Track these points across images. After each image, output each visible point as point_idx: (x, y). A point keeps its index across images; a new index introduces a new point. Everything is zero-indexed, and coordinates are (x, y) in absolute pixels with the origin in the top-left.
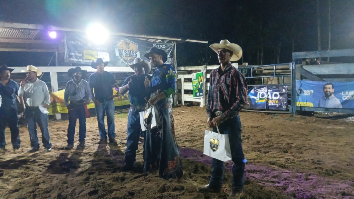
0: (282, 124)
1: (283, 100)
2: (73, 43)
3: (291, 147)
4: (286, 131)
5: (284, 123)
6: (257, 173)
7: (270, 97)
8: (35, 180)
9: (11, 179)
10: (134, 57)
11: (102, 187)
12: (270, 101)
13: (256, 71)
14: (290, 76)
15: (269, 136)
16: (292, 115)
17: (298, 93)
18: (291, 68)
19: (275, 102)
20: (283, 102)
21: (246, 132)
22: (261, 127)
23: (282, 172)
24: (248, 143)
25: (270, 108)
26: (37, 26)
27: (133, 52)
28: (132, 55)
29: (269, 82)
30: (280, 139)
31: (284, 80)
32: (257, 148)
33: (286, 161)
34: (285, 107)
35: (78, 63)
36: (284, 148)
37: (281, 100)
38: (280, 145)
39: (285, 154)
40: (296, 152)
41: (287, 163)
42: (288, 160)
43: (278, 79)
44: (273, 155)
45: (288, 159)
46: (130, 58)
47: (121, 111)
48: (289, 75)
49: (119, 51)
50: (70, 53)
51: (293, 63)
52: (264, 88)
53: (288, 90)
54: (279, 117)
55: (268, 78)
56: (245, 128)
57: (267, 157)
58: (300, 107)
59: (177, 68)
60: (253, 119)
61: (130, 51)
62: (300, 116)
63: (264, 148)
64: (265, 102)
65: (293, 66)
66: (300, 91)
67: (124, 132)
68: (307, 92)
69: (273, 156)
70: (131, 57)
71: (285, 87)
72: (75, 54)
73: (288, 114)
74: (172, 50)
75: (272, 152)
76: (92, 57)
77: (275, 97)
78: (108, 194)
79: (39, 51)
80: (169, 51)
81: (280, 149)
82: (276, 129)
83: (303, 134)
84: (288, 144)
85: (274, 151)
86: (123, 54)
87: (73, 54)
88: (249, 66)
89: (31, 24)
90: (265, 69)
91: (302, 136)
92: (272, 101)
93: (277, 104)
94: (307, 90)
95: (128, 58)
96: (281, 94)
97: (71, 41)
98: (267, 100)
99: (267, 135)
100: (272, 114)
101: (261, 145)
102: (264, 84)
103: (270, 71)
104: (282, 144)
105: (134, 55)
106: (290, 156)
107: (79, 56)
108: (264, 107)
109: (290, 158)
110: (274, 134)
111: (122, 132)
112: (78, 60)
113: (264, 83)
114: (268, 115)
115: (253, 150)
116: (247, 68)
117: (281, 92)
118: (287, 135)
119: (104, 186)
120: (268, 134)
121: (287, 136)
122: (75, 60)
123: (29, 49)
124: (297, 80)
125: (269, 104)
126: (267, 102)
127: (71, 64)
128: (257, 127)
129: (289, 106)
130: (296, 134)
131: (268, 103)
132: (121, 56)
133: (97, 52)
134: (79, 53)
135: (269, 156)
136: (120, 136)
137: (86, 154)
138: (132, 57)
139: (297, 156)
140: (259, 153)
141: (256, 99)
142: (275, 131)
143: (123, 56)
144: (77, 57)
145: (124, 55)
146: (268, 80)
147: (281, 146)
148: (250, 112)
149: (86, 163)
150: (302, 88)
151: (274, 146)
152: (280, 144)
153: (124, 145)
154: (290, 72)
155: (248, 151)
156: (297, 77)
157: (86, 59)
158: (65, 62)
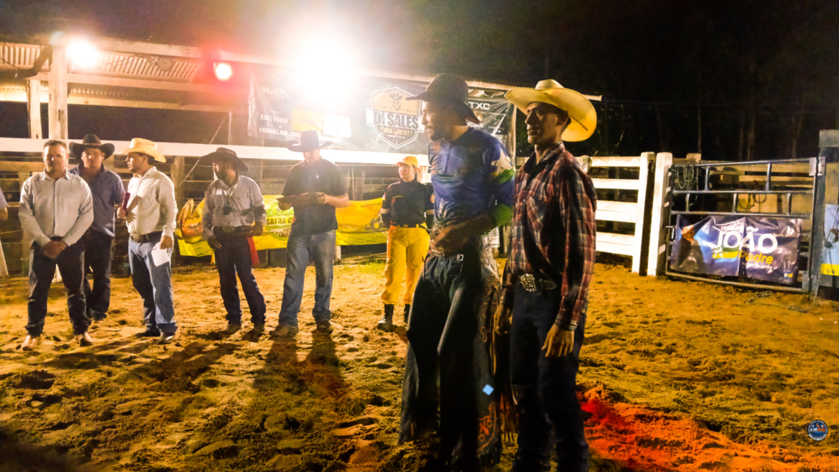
0: (774, 319)
1: (786, 256)
2: (268, 92)
3: (782, 384)
4: (780, 339)
5: (781, 319)
6: (665, 448)
7: (751, 247)
8: (113, 405)
9: (63, 398)
10: (409, 130)
11: (252, 440)
12: (750, 258)
13: (722, 176)
14: (811, 194)
15: (730, 349)
16: (809, 299)
17: (830, 240)
18: (813, 173)
19: (765, 259)
20: (786, 261)
21: (670, 334)
22: (714, 324)
23: (736, 455)
24: (665, 363)
25: (749, 276)
26: (189, 50)
27: (408, 118)
28: (405, 124)
29: (753, 206)
30: (759, 362)
31: (793, 204)
32: (685, 379)
33: (754, 423)
34: (791, 276)
35: (277, 139)
36: (760, 386)
37: (780, 254)
38: (754, 376)
39: (760, 402)
40: (794, 401)
41: (758, 429)
42: (764, 422)
43: (779, 201)
44: (724, 402)
45: (762, 419)
46: (400, 132)
47: (373, 257)
48: (808, 192)
49: (375, 114)
50: (262, 116)
51: (819, 158)
52: (738, 221)
53: (802, 231)
54: (772, 300)
55: (752, 196)
56: (671, 322)
57: (706, 406)
58: (831, 279)
59: (516, 159)
60: (700, 302)
61: (401, 116)
62: (831, 301)
63: (704, 382)
64: (737, 261)
65: (820, 165)
66: (834, 236)
67: (360, 309)
69: (724, 404)
70: (402, 129)
71: (793, 221)
72: (273, 119)
73: (797, 295)
74: (505, 115)
75: (721, 396)
77: (766, 248)
78: (261, 461)
79: (207, 108)
80: (499, 117)
81: (749, 387)
82: (755, 332)
83: (827, 353)
84: (778, 376)
85: (732, 392)
86: (383, 123)
87: (267, 118)
88: (702, 161)
89: (175, 44)
90: (746, 173)
91: (822, 356)
92: (757, 258)
93: (768, 267)
95: (396, 133)
96: (782, 241)
97: (264, 88)
98: (742, 254)
99: (725, 347)
100: (753, 290)
101: (700, 373)
102: (737, 212)
103: (759, 179)
104: (761, 374)
105: (411, 125)
106: (772, 410)
107: (281, 124)
108: (735, 269)
109: (769, 417)
110: (745, 344)
111: (356, 307)
112: (279, 132)
113: (739, 209)
114: (743, 294)
115: (673, 385)
116: (695, 168)
117: (781, 235)
118: (782, 350)
119: (259, 436)
120: (729, 345)
121: (779, 353)
122: (271, 131)
123: (183, 104)
124: (827, 206)
125: (748, 266)
126: (741, 258)
127: (263, 142)
128: (705, 323)
129: (801, 272)
130: (807, 351)
131: (745, 262)
132: (379, 127)
133: (323, 116)
134: (281, 115)
135: (711, 404)
136: (347, 317)
137: (253, 353)
138: (406, 130)
139: (793, 413)
140: (685, 393)
141: (714, 249)
142: (750, 338)
143: (385, 127)
144: (275, 125)
145: (386, 124)
146: (752, 200)
147: (755, 382)
148: (696, 283)
149: (242, 375)
151: (734, 378)
152: (755, 373)
153: (346, 339)
154: (810, 183)
155: (657, 385)
156: (828, 196)
157: (295, 131)
158: (250, 135)
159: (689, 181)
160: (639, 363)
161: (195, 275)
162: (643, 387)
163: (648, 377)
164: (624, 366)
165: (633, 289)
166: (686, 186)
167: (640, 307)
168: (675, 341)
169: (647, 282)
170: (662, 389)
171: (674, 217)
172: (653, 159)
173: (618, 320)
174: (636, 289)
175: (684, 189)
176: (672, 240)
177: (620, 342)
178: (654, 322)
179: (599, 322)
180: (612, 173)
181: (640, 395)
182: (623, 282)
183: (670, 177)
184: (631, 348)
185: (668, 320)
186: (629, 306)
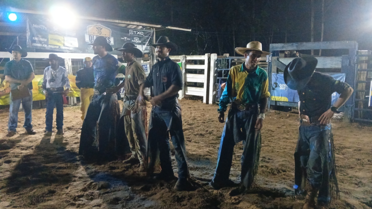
2: (36, 27)
17: (274, 87)
18: (267, 61)
21: (212, 127)
24: (208, 138)
27: (106, 38)
35: (42, 48)
48: (266, 68)
49: (89, 36)
50: (33, 38)
58: (275, 103)
62: (275, 110)
65: (270, 58)
66: (275, 85)
68: (282, 86)
72: (39, 39)
76: (58, 42)
80: (148, 38)
87: (36, 39)
94: (283, 84)
97: (34, 25)
107: (43, 41)
112: (42, 45)
115: (208, 146)
116: (225, 60)
122: (39, 45)
124: (273, 74)
127: (35, 50)
133: (64, 37)
134: (42, 37)
144: (40, 42)
150: (277, 82)
154: (267, 65)
155: (202, 146)
156: (273, 70)
157: (51, 45)
158: (28, 47)
159: (223, 65)
160: (197, 138)
161: (4, 114)
162: (197, 148)
163: (200, 144)
164: (191, 140)
165: (202, 110)
166: (222, 67)
167: (203, 117)
168: (213, 129)
169: (208, 106)
170: (204, 148)
171: (218, 80)
172: (210, 56)
173: (193, 123)
174: (203, 110)
175: (222, 68)
176: (217, 89)
177: (192, 131)
178: (207, 122)
179: (186, 124)
180: (195, 62)
181: (194, 151)
182: (199, 107)
183: (216, 63)
184: (196, 133)
185: (213, 121)
186: (199, 116)
